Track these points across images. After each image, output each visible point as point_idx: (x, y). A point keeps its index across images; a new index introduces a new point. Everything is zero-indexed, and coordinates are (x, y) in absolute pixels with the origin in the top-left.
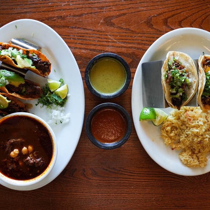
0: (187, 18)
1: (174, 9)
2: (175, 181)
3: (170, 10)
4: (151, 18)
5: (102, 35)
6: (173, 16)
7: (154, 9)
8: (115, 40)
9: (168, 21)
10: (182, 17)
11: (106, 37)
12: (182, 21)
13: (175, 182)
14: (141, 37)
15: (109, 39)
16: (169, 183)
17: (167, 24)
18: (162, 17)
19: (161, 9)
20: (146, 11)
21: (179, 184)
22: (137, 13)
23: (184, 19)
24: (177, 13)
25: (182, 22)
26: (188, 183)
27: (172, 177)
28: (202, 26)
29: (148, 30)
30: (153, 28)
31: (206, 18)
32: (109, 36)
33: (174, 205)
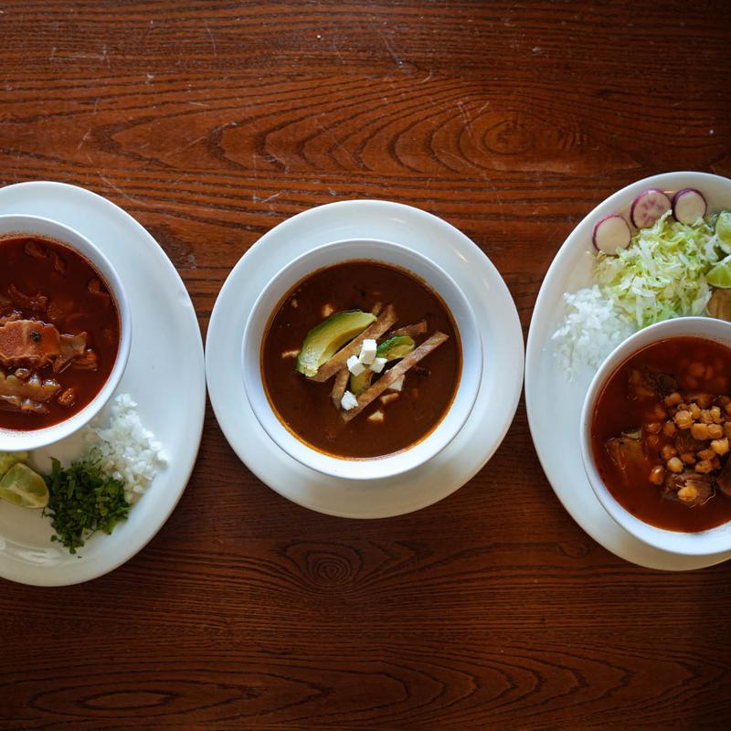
0: (320, 132)
1: (286, 108)
2: (264, 582)
3: (274, 110)
4: (221, 131)
5: (84, 174)
6: (282, 126)
7: (231, 108)
8: (119, 190)
9: (268, 141)
10: (307, 131)
11: (94, 179)
12: (307, 140)
13: (263, 585)
14: (190, 182)
15: (103, 186)
16: (248, 586)
17: (263, 148)
18: (253, 130)
19: (249, 106)
20: (209, 113)
21: (276, 590)
22: (184, 116)
23: (312, 136)
24: (293, 119)
25: (306, 144)
26: (300, 590)
27: (254, 570)
28: (361, 156)
29: (211, 165)
30: (225, 158)
31: (375, 133)
32: (104, 179)
33: (260, 649)
